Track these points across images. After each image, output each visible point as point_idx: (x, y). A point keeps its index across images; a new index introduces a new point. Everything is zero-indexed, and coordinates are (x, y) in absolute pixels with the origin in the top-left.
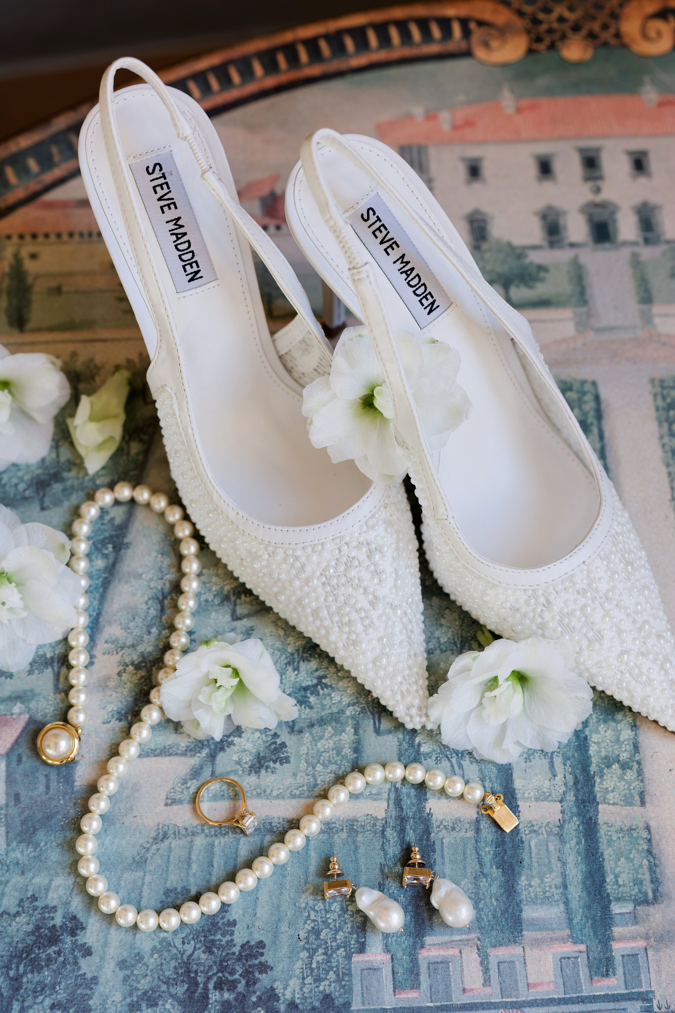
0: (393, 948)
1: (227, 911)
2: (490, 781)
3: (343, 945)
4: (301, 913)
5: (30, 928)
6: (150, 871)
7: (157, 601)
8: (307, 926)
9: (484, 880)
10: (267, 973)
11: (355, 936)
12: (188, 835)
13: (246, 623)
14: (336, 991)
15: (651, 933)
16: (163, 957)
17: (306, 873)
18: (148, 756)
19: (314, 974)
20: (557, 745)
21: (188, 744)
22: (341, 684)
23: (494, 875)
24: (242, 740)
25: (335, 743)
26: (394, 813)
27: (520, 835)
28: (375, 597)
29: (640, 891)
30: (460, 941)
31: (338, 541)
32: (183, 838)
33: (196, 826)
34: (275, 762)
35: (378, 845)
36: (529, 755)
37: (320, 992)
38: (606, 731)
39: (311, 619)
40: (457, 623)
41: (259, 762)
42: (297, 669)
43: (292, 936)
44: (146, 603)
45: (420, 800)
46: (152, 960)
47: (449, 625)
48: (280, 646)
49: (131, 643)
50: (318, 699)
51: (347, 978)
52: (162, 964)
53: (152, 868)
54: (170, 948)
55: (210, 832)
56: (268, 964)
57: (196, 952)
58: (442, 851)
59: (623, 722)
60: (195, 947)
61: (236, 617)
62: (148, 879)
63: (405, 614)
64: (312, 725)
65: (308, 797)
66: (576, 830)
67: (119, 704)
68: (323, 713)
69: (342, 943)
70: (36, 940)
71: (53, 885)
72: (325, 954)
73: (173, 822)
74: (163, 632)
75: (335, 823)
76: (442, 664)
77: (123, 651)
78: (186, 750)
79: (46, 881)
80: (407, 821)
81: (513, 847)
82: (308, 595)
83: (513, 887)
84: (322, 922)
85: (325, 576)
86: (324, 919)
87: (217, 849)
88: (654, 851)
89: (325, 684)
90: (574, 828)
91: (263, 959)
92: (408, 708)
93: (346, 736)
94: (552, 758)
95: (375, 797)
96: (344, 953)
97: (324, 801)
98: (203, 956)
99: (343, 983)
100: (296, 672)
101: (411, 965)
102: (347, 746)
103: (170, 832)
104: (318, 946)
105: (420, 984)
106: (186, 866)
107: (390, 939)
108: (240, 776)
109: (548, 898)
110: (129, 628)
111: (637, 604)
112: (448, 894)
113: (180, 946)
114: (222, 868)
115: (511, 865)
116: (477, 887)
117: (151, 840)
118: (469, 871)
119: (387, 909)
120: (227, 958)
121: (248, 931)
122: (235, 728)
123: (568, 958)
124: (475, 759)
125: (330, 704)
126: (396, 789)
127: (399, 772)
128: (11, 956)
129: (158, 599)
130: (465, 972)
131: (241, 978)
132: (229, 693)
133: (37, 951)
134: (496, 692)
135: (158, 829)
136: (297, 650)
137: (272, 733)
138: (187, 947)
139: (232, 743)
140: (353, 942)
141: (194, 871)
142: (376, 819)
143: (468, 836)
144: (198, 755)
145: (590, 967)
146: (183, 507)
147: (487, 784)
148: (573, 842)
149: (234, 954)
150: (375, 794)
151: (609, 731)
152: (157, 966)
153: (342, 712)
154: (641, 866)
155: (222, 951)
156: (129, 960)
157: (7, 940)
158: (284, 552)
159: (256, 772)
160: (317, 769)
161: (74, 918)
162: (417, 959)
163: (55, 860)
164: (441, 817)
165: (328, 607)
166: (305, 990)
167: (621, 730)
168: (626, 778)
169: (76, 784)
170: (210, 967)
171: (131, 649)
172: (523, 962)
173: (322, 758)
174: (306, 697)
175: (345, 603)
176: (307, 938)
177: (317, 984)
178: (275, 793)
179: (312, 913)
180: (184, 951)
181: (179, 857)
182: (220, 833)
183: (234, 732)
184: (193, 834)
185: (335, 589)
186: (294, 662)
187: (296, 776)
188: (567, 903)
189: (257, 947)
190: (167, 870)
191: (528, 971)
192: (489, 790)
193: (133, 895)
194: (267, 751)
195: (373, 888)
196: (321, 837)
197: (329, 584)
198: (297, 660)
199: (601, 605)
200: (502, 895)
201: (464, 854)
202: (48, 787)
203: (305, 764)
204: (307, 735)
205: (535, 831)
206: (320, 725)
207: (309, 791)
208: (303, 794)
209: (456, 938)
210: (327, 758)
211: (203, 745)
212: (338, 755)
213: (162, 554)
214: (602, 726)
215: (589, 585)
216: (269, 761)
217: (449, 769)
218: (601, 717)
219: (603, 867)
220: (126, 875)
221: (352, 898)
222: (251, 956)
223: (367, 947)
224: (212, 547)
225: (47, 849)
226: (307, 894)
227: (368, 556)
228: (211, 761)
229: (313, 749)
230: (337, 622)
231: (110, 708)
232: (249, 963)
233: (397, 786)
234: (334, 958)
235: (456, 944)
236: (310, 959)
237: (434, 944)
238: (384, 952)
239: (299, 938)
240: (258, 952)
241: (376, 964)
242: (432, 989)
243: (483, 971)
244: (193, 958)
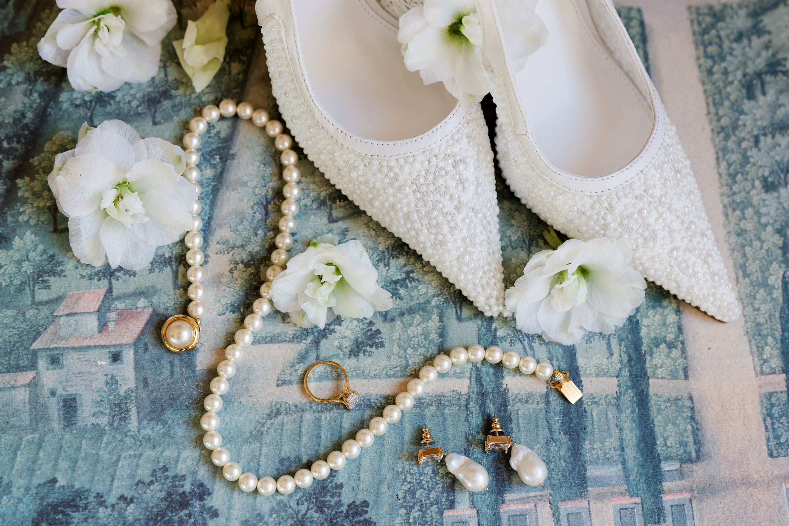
0: (478, 504)
1: (335, 476)
2: (557, 360)
4: (399, 476)
5: (163, 494)
6: (266, 443)
7: (261, 206)
8: (404, 487)
9: (554, 444)
11: (445, 494)
12: (298, 411)
13: (341, 225)
15: (694, 486)
16: (281, 517)
17: (402, 442)
18: (260, 343)
20: (614, 328)
21: (295, 332)
22: (426, 278)
23: (562, 441)
24: (342, 327)
25: (423, 330)
26: (475, 389)
27: (584, 406)
28: (460, 203)
29: (685, 452)
30: (535, 497)
31: (428, 153)
32: (294, 414)
33: (305, 404)
34: (371, 346)
35: (463, 417)
36: (590, 337)
38: (654, 316)
39: (402, 222)
40: (526, 223)
41: (358, 347)
42: (387, 265)
43: (391, 496)
44: (252, 208)
45: (498, 378)
46: (271, 520)
47: (518, 225)
48: (372, 245)
49: (240, 244)
50: (407, 291)
52: (280, 523)
53: (268, 441)
54: (286, 509)
55: (317, 409)
56: (372, 520)
57: (309, 512)
58: (518, 420)
59: (669, 308)
60: (308, 507)
61: (332, 220)
62: (264, 450)
63: (485, 216)
64: (402, 314)
65: (401, 376)
66: (631, 401)
67: (232, 298)
68: (412, 304)
69: (434, 501)
70: (169, 505)
71: (181, 457)
72: (420, 510)
73: (284, 400)
74: (268, 234)
75: (425, 399)
76: (513, 259)
77: (234, 251)
78: (293, 338)
79: (176, 454)
80: (486, 396)
81: (577, 416)
82: (400, 201)
83: (579, 450)
84: (417, 483)
85: (416, 184)
86: (418, 481)
87: (324, 423)
88: (697, 418)
89: (413, 278)
90: (629, 399)
91: (367, 516)
92: (488, 299)
93: (432, 323)
94: (609, 340)
95: (459, 375)
96: (437, 510)
97: (416, 380)
98: (316, 515)
100: (387, 268)
101: (494, 518)
102: (433, 331)
103: (282, 409)
104: (414, 504)
106: (297, 438)
107: (475, 497)
108: (341, 359)
109: (608, 459)
110: (238, 231)
111: (685, 207)
112: (525, 458)
113: (295, 507)
114: (329, 439)
115: (576, 431)
116: (548, 450)
117: (266, 417)
118: (541, 437)
119: (474, 471)
120: (336, 516)
121: (353, 493)
122: (335, 318)
123: (626, 509)
124: (544, 341)
125: (417, 295)
126: (477, 368)
127: (480, 354)
128: (147, 519)
129: (262, 204)
130: (540, 523)
132: (332, 288)
133: (170, 514)
134: (564, 285)
135: (271, 407)
136: (387, 249)
137: (368, 321)
138: (301, 507)
139: (333, 331)
140: (444, 500)
141: (304, 442)
142: (461, 394)
143: (539, 408)
144: (304, 341)
145: (644, 516)
146: (283, 123)
147: (554, 363)
148: (628, 411)
149: (342, 512)
150: (459, 373)
151: (657, 316)
152: (276, 524)
153: (428, 302)
154: (685, 430)
155: (332, 510)
156: (251, 520)
157: (143, 505)
158: (379, 163)
159: (355, 356)
160: (408, 352)
161: (201, 485)
162: (499, 514)
163: (182, 435)
164: (516, 392)
165: (418, 212)
167: (667, 315)
168: (672, 355)
169: (197, 369)
171: (240, 249)
172: (588, 513)
173: (412, 342)
174: (397, 289)
175: (434, 208)
176: (404, 497)
178: (372, 374)
179: (408, 476)
180: (299, 511)
181: (291, 430)
182: (326, 409)
183: (334, 321)
184: (303, 410)
185: (424, 196)
186: (385, 259)
187: (390, 359)
188: (624, 463)
189: (362, 506)
190: (281, 442)
191: (593, 521)
192: (556, 368)
193: (252, 464)
194: (364, 337)
195: (459, 453)
196: (413, 411)
197: (419, 191)
198: (387, 257)
199: (656, 208)
200: (569, 457)
201: (537, 423)
202: (172, 372)
203: (398, 348)
204: (399, 323)
205: (596, 402)
206: (410, 314)
207: (402, 372)
208: (397, 374)
209: (532, 494)
210: (416, 343)
211: (308, 333)
212: (426, 339)
213: (264, 164)
214: (651, 311)
215: (646, 191)
216: (367, 346)
217: (522, 350)
218: (650, 304)
219: (654, 432)
220: (245, 447)
221: (443, 463)
222: (356, 514)
223: (456, 504)
224: (310, 158)
225: (174, 426)
226: (404, 460)
227: (454, 167)
228: (315, 347)
229: (404, 335)
230: (426, 225)
231: (224, 301)
232: (355, 520)
233: (477, 366)
234: (428, 514)
235: (531, 500)
236: (407, 516)
237: (513, 500)
238: (471, 507)
239: (398, 498)
240: (363, 510)
241: (464, 518)
243: (555, 522)
244: (306, 517)
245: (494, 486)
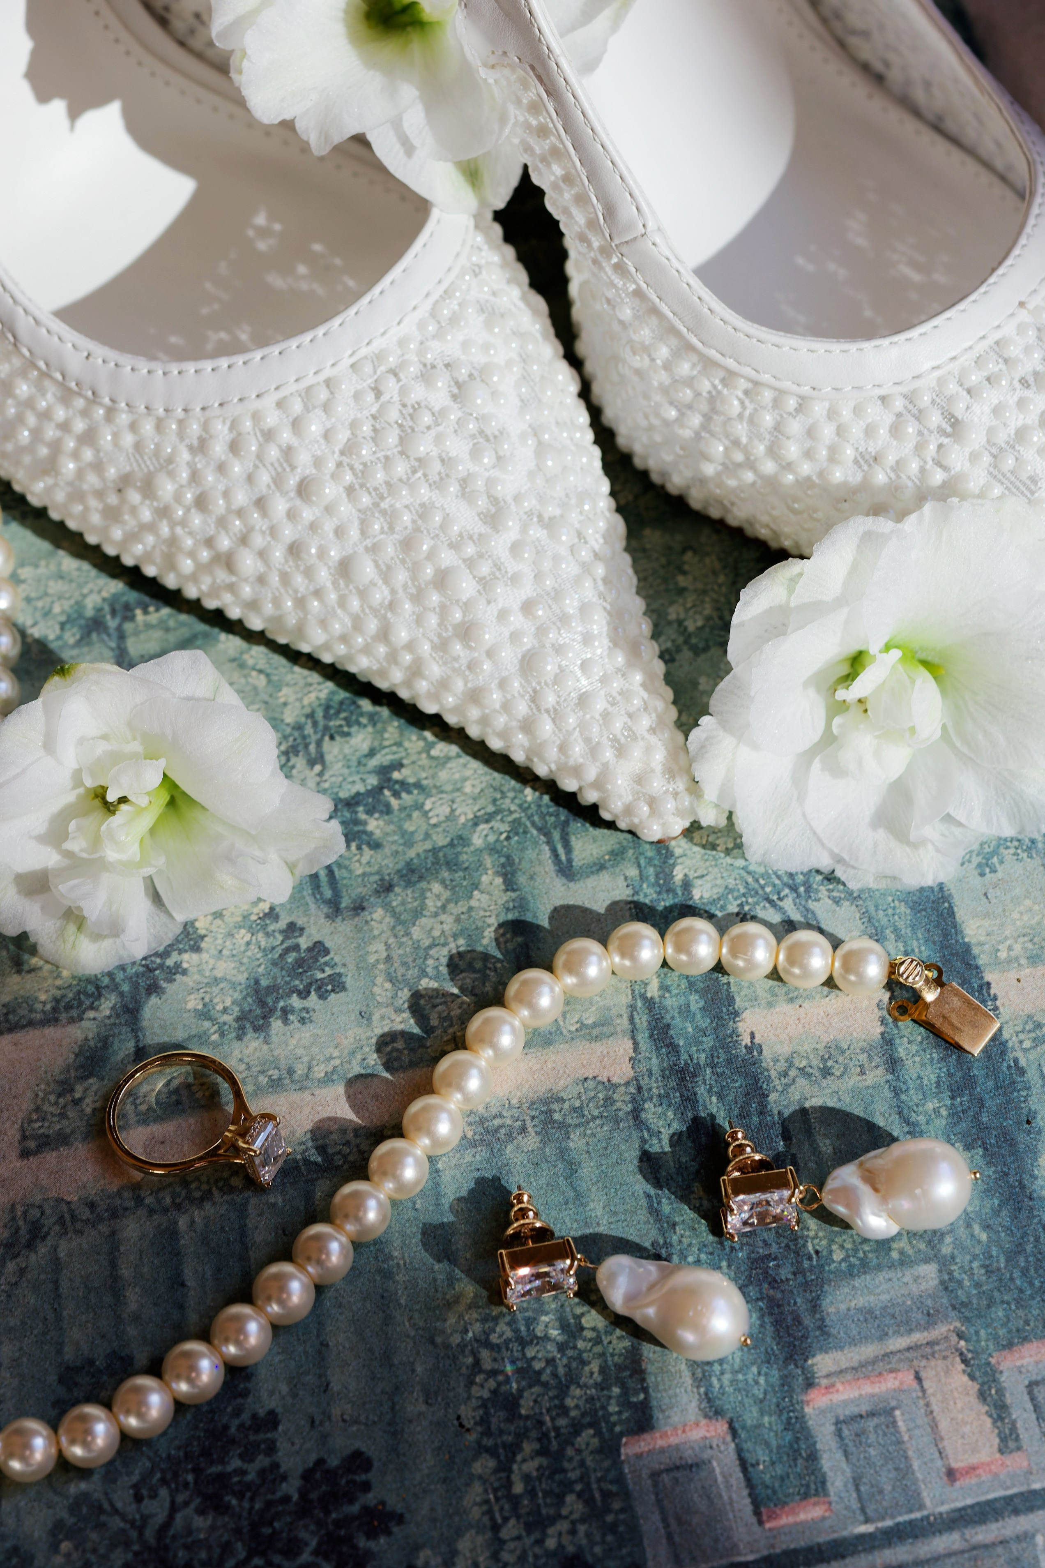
0: (729, 1402)
1: (245, 1394)
2: (898, 938)
3: (587, 1419)
4: (454, 1358)
8: (475, 1391)
10: (389, 1533)
11: (616, 1390)
12: (100, 1219)
14: (592, 1543)
16: (89, 1545)
19: (523, 1511)
21: (59, 993)
24: (205, 956)
25: (458, 920)
26: (655, 1061)
27: (1011, 1055)
28: (494, 500)
30: (909, 1349)
31: (368, 369)
32: (86, 1230)
33: (119, 1193)
34: (304, 994)
36: (986, 857)
37: (549, 1554)
39: (332, 597)
40: (721, 579)
41: (262, 1003)
42: (317, 759)
43: (440, 1425)
45: (721, 1018)
46: (57, 1559)
47: (700, 586)
50: (391, 822)
51: (616, 1505)
52: (87, 1564)
54: (103, 1518)
55: (159, 1201)
56: (389, 1508)
57: (179, 1516)
60: (173, 1502)
64: (385, 888)
68: (411, 853)
69: (583, 1415)
72: (542, 1452)
73: (53, 1194)
75: (501, 1116)
78: (55, 1010)
80: (694, 1076)
81: (997, 1088)
82: (313, 527)
83: (1022, 1186)
84: (518, 1371)
85: (352, 468)
86: (519, 1364)
87: (186, 1241)
89: (403, 783)
91: (370, 1499)
92: (640, 782)
93: (485, 898)
95: (595, 1032)
96: (595, 1441)
97: (459, 1056)
98: (201, 1523)
99: (610, 1518)
100: (318, 768)
101: (789, 1436)
102: (491, 921)
103: (49, 1221)
104: (517, 1435)
105: (824, 1482)
106: (108, 1300)
107: (714, 1381)
108: (216, 1046)
113: (131, 1509)
115: (1004, 1132)
120: (268, 1516)
121: (315, 1434)
122: (178, 930)
124: (845, 889)
125: (424, 827)
126: (649, 1001)
127: (649, 953)
130: (944, 1425)
131: (319, 1560)
135: (14, 1219)
136: (312, 715)
137: (282, 924)
138: (149, 1506)
139: (178, 970)
140: (613, 1408)
141: (133, 1306)
142: (610, 1085)
143: (869, 1082)
144: (91, 1014)
149: (286, 1499)
150: (595, 1025)
153: (462, 840)
155: (252, 1499)
158: (231, 428)
159: (256, 1029)
162: (801, 1418)
164: (785, 1050)
165: (374, 549)
166: (506, 1556)
170: (227, 1548)
173: (430, 962)
174: (357, 822)
175: (417, 529)
176: (484, 1421)
177: (536, 1535)
178: (319, 1072)
179: (485, 1354)
180: (145, 1519)
181: (85, 1279)
182: (188, 1198)
183: (177, 941)
184: (115, 1214)
185: (382, 498)
186: (306, 746)
187: (369, 1020)
189: (350, 1471)
190: (59, 1318)
194: (276, 971)
196: (468, 1158)
197: (364, 486)
198: (314, 738)
200: (997, 1213)
203: (388, 985)
204: (379, 913)
206: (409, 884)
207: (412, 1050)
208: (398, 1059)
209: (898, 1343)
211: (98, 988)
216: (289, 995)
221: (591, 1291)
222: (335, 1497)
223: (657, 1414)
226: (462, 1307)
227: (455, 397)
228: (127, 1024)
229: (401, 945)
230: (405, 587)
232: (334, 1516)
233: (649, 995)
234: (570, 1460)
235: (901, 1360)
236: (503, 1475)
237: (841, 1372)
238: (706, 1416)
239: (461, 1426)
240: (354, 1482)
241: (690, 1452)
242: (862, 1488)
243: (991, 1416)
244: (172, 1532)
245: (769, 1339)
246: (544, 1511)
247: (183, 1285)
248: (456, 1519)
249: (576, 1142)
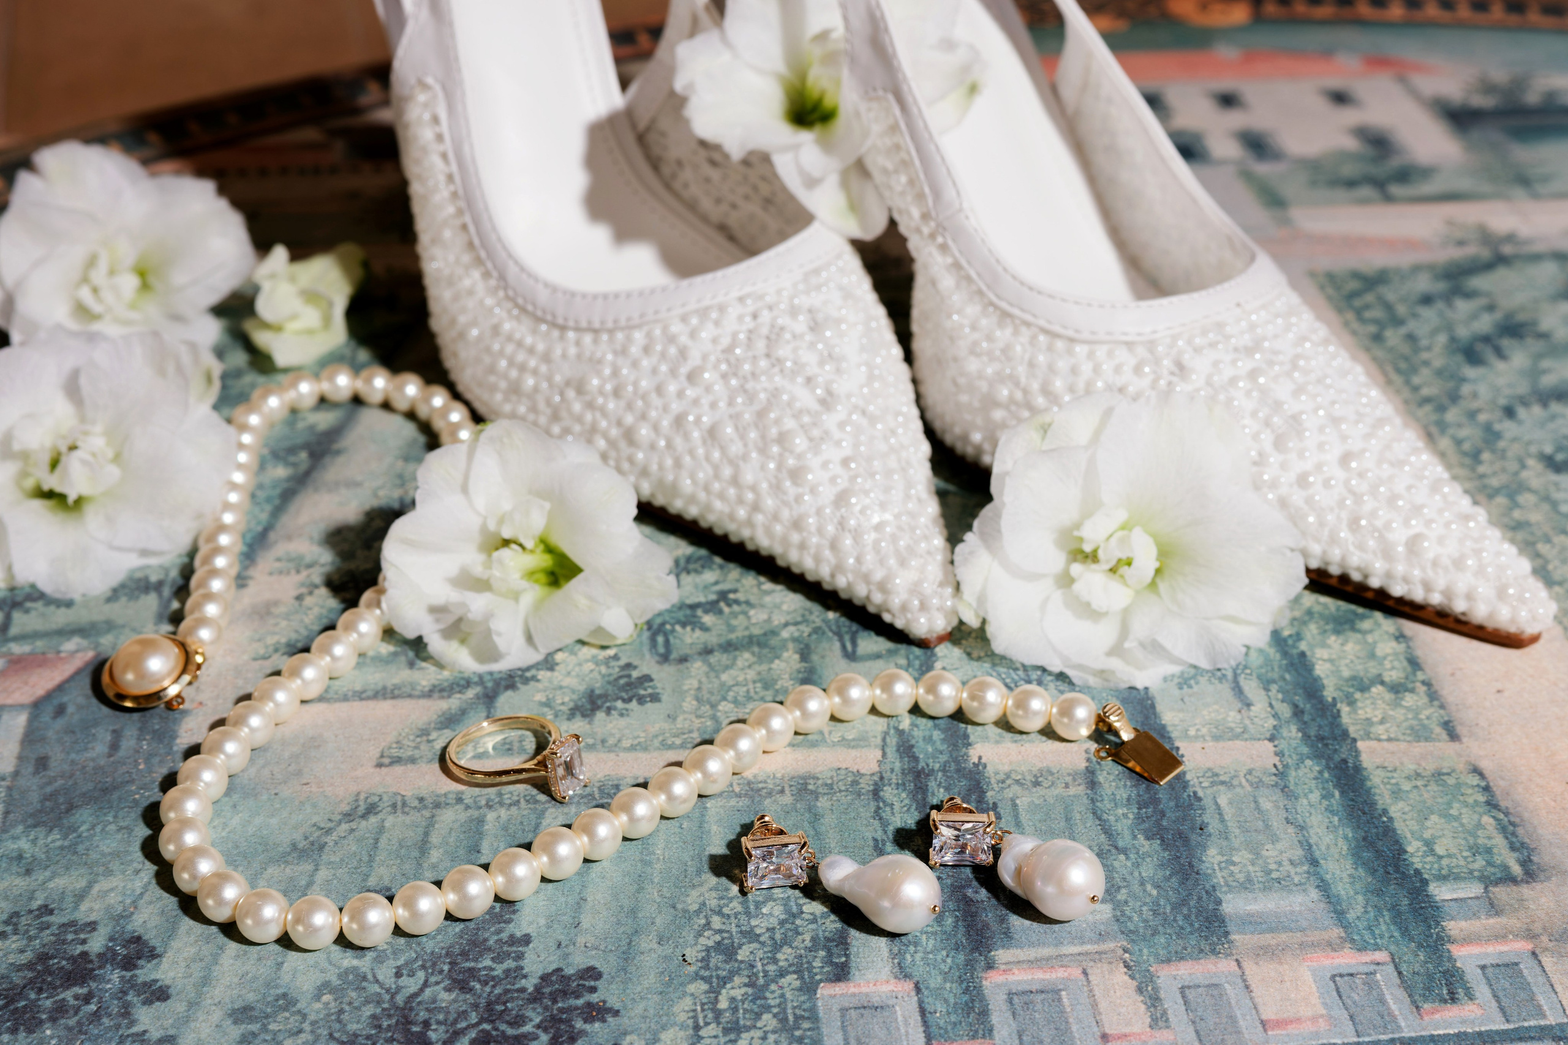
0: (918, 971)
1: (507, 920)
3: (793, 968)
4: (690, 918)
5: (26, 957)
6: (330, 862)
8: (702, 940)
9: (1122, 857)
10: (604, 1021)
11: (822, 952)
12: (425, 807)
15: (1537, 927)
16: (346, 1000)
18: (346, 702)
19: (723, 1020)
20: (1241, 651)
21: (437, 683)
23: (1143, 849)
24: (556, 674)
25: (759, 673)
26: (897, 764)
27: (1190, 788)
29: (1490, 864)
30: (1079, 954)
31: (750, 301)
32: (412, 812)
33: (445, 793)
34: (627, 700)
35: (866, 811)
36: (1186, 679)
38: (1342, 644)
41: (593, 702)
43: (667, 958)
45: (956, 745)
46: (318, 1006)
50: (720, 618)
51: (806, 1025)
52: (341, 1011)
53: (334, 858)
54: (364, 984)
55: (476, 802)
56: (608, 1005)
57: (428, 992)
58: (1016, 815)
59: (1376, 630)
60: (426, 981)
62: (323, 876)
64: (707, 651)
66: (1316, 778)
68: (732, 636)
69: (790, 965)
70: (36, 977)
71: (96, 888)
72: (749, 984)
73: (393, 789)
75: (765, 782)
78: (430, 691)
79: (82, 883)
80: (928, 775)
81: (1177, 806)
83: (1191, 865)
84: (741, 932)
85: (728, 361)
86: (743, 928)
87: (490, 823)
88: (1503, 804)
89: (735, 600)
90: (1311, 775)
91: (594, 998)
93: (783, 663)
94: (1236, 682)
95: (853, 743)
96: (797, 982)
98: (445, 997)
99: (797, 1033)
101: (966, 998)
102: (785, 676)
103: (384, 804)
104: (731, 971)
105: (991, 1031)
106: (415, 853)
107: (908, 956)
109: (1278, 880)
113: (389, 981)
115: (1180, 832)
117: (337, 817)
120: (504, 998)
121: (559, 952)
122: (540, 658)
123: (1352, 975)
125: (746, 623)
126: (900, 730)
130: (1103, 1005)
131: (539, 1031)
133: (33, 996)
135: (357, 800)
137: (621, 663)
138: (404, 981)
140: (816, 963)
142: (858, 774)
143: (1071, 793)
144: (458, 696)
145: (1409, 989)
148: (1315, 796)
149: (523, 990)
150: (854, 740)
151: (1350, 644)
152: (329, 1015)
153: (773, 633)
154: (1479, 826)
155: (494, 986)
156: (259, 1005)
159: (584, 715)
161: (137, 939)
162: (979, 988)
164: (1005, 768)
167: (1376, 641)
168: (1404, 703)
169: (178, 741)
170: (463, 1015)
172: (1241, 985)
173: (731, 693)
175: (770, 404)
176: (705, 960)
177: (732, 1036)
178: (626, 743)
179: (716, 918)
181: (402, 839)
182: (500, 804)
183: (538, 663)
184: (437, 805)
185: (747, 382)
188: (1324, 887)
189: (581, 978)
190: (371, 860)
191: (1258, 999)
194: (609, 686)
196: (732, 803)
197: (734, 373)
199: (1285, 373)
200: (1167, 879)
201: (1068, 819)
202: (114, 747)
203: (694, 702)
204: (698, 664)
205: (1222, 782)
206: (726, 651)
209: (1071, 950)
211: (469, 682)
214: (1333, 638)
216: (615, 700)
219: (1394, 830)
220: (272, 870)
221: (813, 879)
222: (564, 992)
223: (853, 971)
225: (93, 835)
227: (811, 328)
228: (484, 702)
229: (710, 682)
230: (755, 442)
231: (271, 640)
232: (560, 1005)
233: (901, 728)
234: (773, 992)
235: (1071, 961)
236: (713, 995)
237: (1019, 962)
238: (896, 977)
239: (684, 960)
240: (584, 985)
241: (878, 998)
242: (1025, 1038)
243: (1145, 1004)
244: (419, 999)
245: (959, 936)
246: (742, 1022)
247: (478, 852)
248: (665, 1019)
249: (823, 803)
